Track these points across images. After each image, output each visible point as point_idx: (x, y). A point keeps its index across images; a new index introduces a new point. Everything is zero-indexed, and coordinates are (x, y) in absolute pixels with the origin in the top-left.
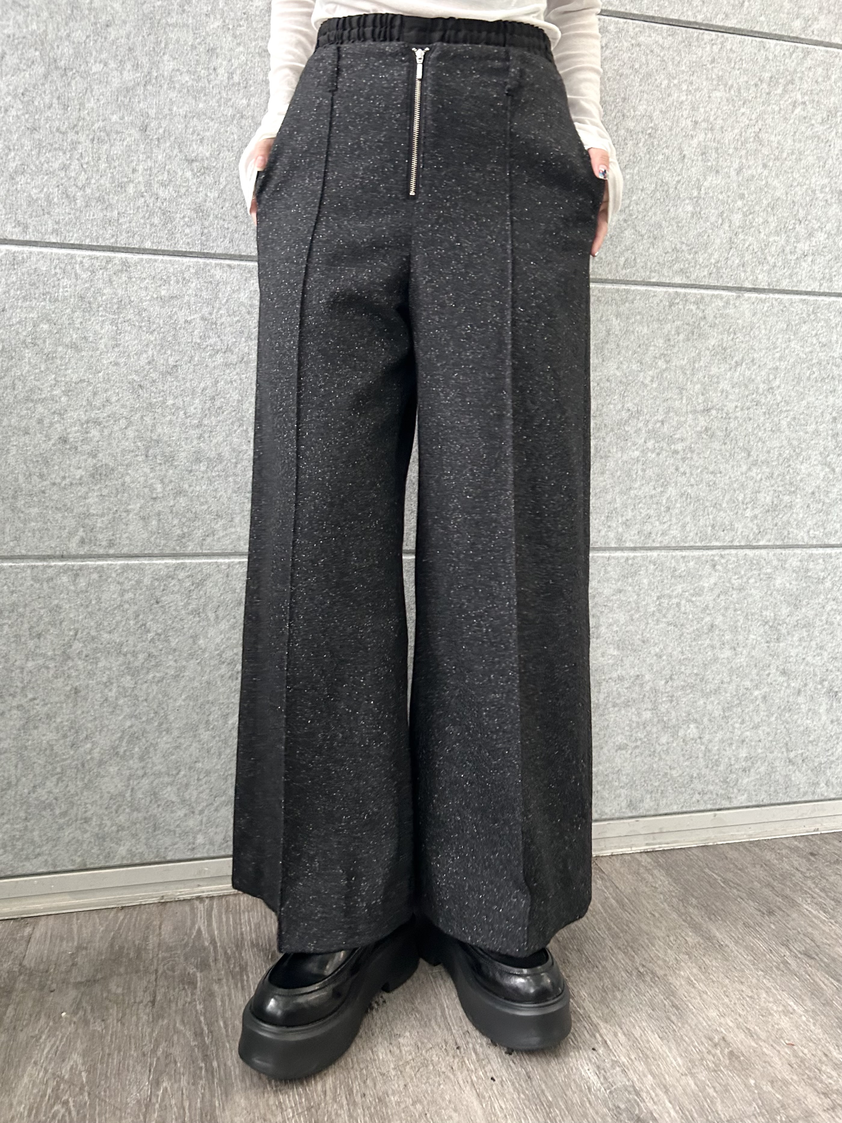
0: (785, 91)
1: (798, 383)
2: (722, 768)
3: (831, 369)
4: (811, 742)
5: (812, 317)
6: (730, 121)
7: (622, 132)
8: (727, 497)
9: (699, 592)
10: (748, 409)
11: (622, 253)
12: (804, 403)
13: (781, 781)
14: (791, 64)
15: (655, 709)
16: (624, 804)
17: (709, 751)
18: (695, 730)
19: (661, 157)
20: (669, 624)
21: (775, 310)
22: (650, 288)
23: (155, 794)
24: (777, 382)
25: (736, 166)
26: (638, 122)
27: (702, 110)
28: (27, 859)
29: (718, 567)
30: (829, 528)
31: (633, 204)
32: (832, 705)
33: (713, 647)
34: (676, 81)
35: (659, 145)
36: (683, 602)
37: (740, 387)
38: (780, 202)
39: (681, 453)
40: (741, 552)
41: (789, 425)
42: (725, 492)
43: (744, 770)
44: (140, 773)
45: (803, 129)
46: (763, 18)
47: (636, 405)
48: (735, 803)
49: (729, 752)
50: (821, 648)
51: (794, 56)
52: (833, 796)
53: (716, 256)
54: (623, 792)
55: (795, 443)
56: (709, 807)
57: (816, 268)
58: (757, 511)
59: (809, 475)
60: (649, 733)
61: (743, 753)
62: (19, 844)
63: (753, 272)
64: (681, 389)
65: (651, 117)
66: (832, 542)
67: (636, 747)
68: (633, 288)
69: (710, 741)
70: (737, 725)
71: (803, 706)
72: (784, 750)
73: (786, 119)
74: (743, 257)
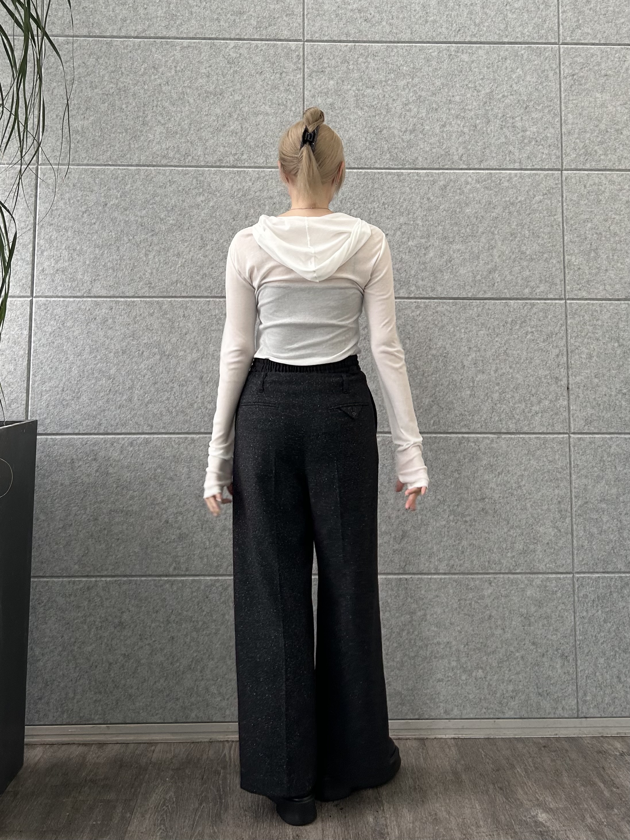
0: (521, 327)
1: (536, 483)
2: (498, 695)
3: (556, 475)
4: (552, 684)
5: (543, 446)
6: (489, 346)
7: (430, 356)
8: (496, 546)
9: (482, 597)
10: (507, 498)
11: (432, 418)
12: (540, 494)
13: (534, 705)
14: (524, 312)
15: (458, 660)
16: (442, 711)
17: (491, 685)
18: (482, 673)
19: (451, 367)
20: (465, 614)
21: (521, 444)
22: (448, 435)
23: (207, 689)
24: (523, 483)
25: (494, 368)
26: (438, 351)
27: (473, 341)
28: (153, 715)
29: (493, 584)
30: (559, 563)
31: (437, 393)
32: (564, 664)
33: (491, 628)
34: (458, 328)
35: (450, 361)
36: (473, 603)
37: (501, 486)
38: (520, 386)
39: (469, 522)
40: (506, 576)
41: (532, 506)
42: (495, 543)
43: (512, 697)
44: (201, 678)
45: (532, 346)
46: (506, 291)
47: (443, 497)
48: (507, 716)
49: (502, 687)
50: (557, 630)
51: (525, 308)
52: (566, 716)
53: (485, 416)
54: (442, 704)
55: (536, 516)
56: (492, 716)
57: (544, 419)
58: (514, 554)
59: (545, 533)
60: (455, 674)
61: (511, 688)
62: (149, 708)
63: (506, 424)
64: (467, 488)
65: (445, 348)
66: (560, 571)
67: (448, 681)
68: (439, 435)
69: (491, 680)
70: (507, 672)
71: (546, 663)
72: (535, 687)
73: (522, 341)
74: (500, 416)
